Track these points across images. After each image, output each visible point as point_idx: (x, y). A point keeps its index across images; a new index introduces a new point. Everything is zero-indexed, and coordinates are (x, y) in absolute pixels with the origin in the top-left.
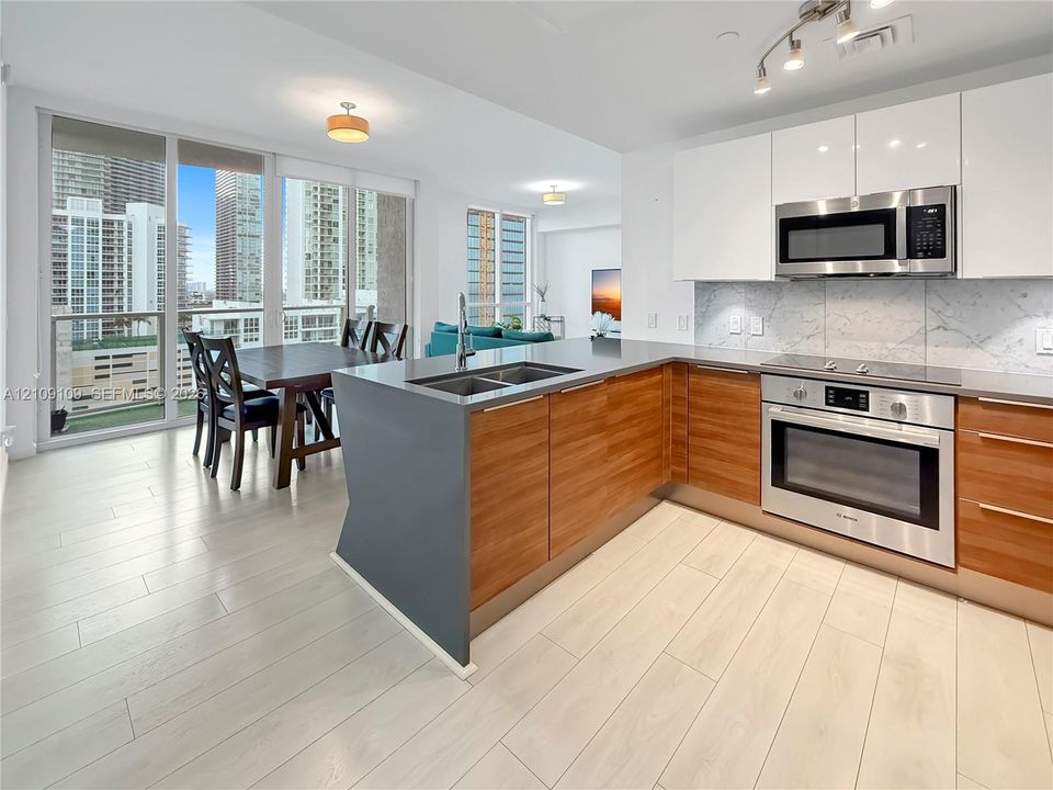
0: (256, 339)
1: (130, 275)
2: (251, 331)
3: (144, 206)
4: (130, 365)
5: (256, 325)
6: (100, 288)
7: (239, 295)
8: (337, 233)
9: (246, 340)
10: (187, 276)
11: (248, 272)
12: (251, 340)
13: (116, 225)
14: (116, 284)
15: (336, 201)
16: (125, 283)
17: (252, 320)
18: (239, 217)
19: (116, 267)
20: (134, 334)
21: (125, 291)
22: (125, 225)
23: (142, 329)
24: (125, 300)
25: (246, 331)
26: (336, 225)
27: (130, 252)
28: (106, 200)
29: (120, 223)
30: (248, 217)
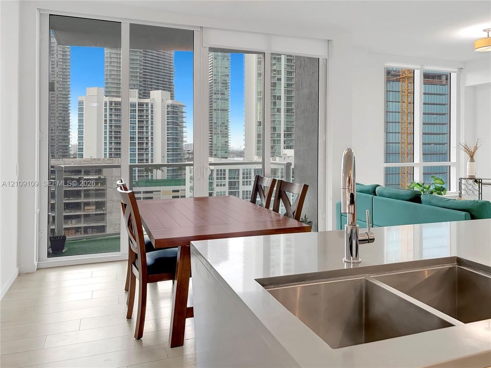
0: (224, 185)
1: (152, 138)
2: (221, 179)
3: (160, 91)
4: (152, 198)
5: (224, 175)
6: (137, 147)
7: (214, 153)
8: (280, 105)
9: (217, 185)
10: (184, 139)
11: (220, 136)
12: (221, 185)
13: (145, 106)
14: (145, 145)
15: (279, 79)
16: (150, 144)
17: (221, 170)
18: (214, 96)
19: (145, 134)
20: (154, 178)
21: (150, 149)
22: (150, 106)
23: (159, 175)
24: (150, 155)
25: (217, 179)
26: (279, 98)
27: (152, 124)
28: (140, 90)
29: (147, 104)
30: (220, 96)
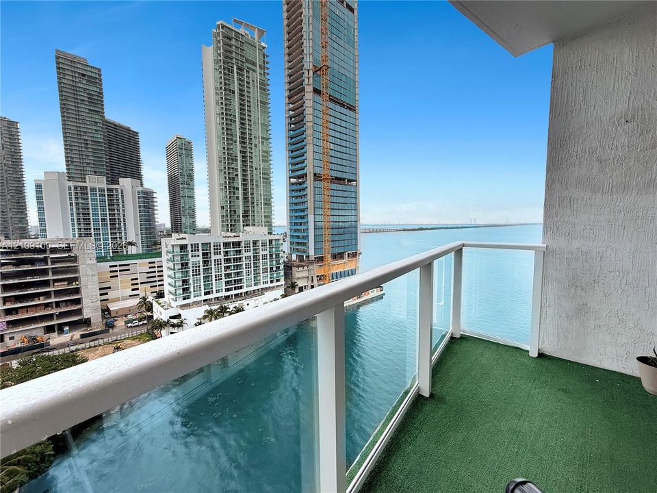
0: (198, 256)
1: (124, 219)
2: (195, 251)
3: (129, 180)
4: (129, 270)
5: (198, 247)
6: (109, 227)
7: (184, 230)
8: (238, 194)
9: (192, 256)
10: (156, 220)
11: (188, 217)
12: (195, 256)
13: (114, 191)
14: (117, 225)
15: (237, 175)
16: (122, 224)
17: (195, 244)
18: (181, 186)
19: (116, 215)
20: (130, 253)
21: (123, 229)
22: (119, 191)
23: (133, 250)
24: (123, 234)
25: (192, 251)
26: (238, 189)
27: (123, 207)
28: (107, 177)
29: (117, 190)
30: (186, 186)
